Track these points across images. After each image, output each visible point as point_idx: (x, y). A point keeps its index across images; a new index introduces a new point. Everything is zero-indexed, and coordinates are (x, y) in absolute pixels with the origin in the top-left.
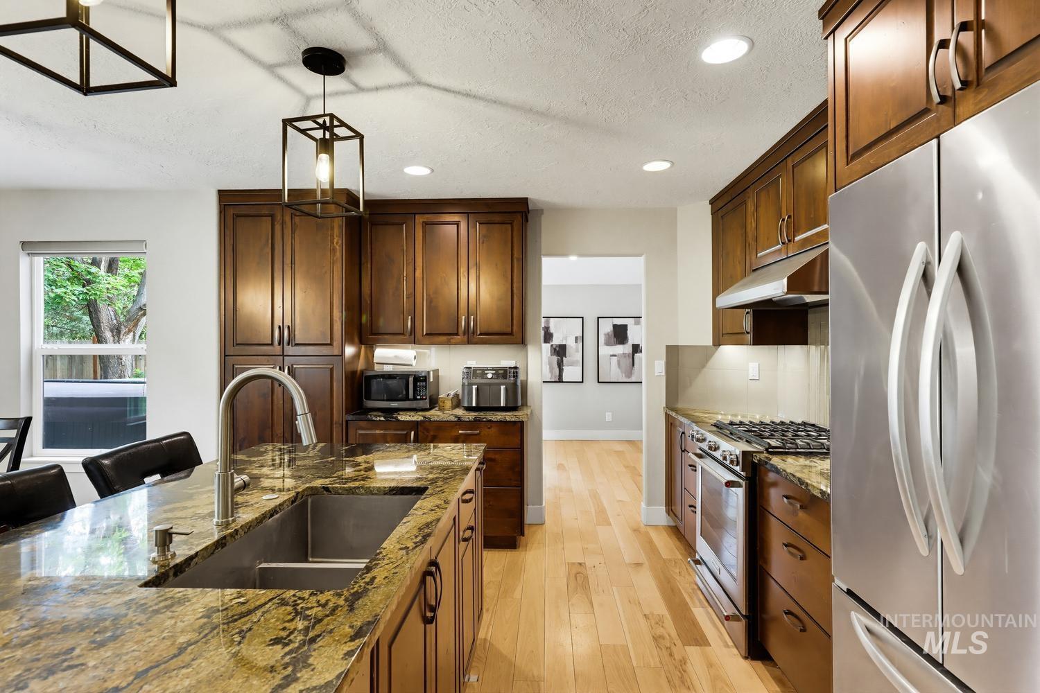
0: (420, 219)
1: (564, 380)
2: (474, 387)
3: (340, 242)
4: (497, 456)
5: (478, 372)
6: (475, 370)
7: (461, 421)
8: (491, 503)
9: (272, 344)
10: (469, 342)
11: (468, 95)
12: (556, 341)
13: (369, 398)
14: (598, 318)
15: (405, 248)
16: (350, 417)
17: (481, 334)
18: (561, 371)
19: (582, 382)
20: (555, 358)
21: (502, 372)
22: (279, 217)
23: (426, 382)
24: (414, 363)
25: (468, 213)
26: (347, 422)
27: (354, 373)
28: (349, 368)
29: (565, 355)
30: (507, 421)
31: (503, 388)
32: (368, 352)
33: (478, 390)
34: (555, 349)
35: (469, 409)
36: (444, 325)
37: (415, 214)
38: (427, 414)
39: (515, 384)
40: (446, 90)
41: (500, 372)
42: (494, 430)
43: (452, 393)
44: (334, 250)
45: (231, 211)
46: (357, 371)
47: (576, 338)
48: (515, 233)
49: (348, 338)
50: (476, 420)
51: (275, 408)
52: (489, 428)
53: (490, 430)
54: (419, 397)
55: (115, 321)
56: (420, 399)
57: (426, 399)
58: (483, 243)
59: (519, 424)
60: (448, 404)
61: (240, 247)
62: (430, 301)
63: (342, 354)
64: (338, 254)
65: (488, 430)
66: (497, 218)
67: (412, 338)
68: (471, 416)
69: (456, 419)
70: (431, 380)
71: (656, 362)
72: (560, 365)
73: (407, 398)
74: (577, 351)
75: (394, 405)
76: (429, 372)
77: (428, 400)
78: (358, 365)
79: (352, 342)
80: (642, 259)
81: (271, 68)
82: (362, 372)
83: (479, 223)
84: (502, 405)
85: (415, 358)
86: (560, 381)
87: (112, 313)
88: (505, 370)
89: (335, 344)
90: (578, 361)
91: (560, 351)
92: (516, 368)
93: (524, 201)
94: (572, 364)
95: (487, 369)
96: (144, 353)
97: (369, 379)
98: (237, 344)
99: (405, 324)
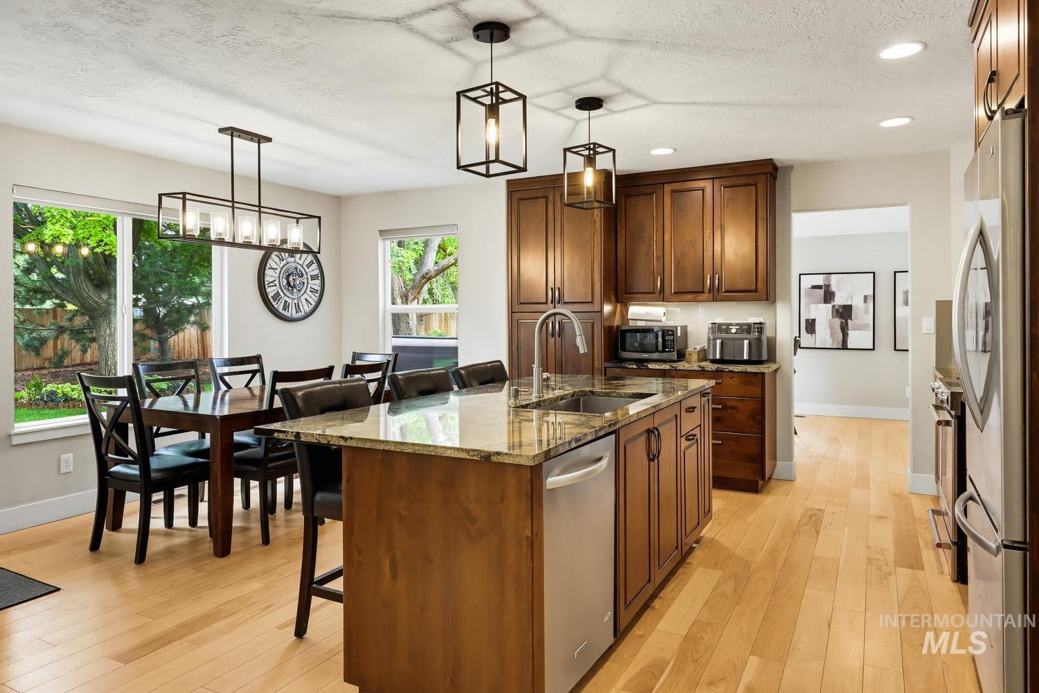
0: (668, 188)
1: (849, 347)
2: (718, 342)
3: (599, 215)
4: (738, 405)
5: (723, 327)
6: (720, 325)
7: (704, 371)
8: (733, 448)
9: (546, 303)
10: (714, 300)
11: (694, 104)
12: (839, 301)
13: (624, 349)
14: (895, 272)
15: (655, 215)
16: (608, 365)
17: (725, 292)
18: (845, 335)
19: (874, 349)
20: (838, 321)
21: (746, 327)
22: (551, 198)
23: (673, 335)
24: (664, 319)
25: (713, 179)
26: (605, 368)
27: (611, 328)
28: (607, 324)
29: (850, 317)
30: (748, 372)
31: (746, 342)
32: (623, 308)
33: (722, 344)
34: (837, 311)
35: (714, 361)
36: (690, 285)
37: (664, 183)
38: (674, 365)
39: (759, 339)
40: (678, 104)
41: (744, 327)
42: (736, 380)
43: (698, 347)
44: (594, 222)
45: (516, 196)
46: (613, 326)
47: (866, 297)
48: (759, 194)
49: (606, 298)
50: (719, 371)
51: (549, 354)
52: (731, 378)
53: (732, 380)
54: (667, 350)
55: (404, 289)
56: (669, 351)
57: (673, 351)
58: (728, 205)
59: (760, 376)
60: (695, 357)
61: (523, 225)
62: (678, 262)
63: (601, 311)
64: (598, 225)
65: (729, 380)
66: (742, 181)
67: (661, 296)
68: (714, 367)
69: (700, 369)
70: (679, 334)
71: (924, 319)
72: (844, 329)
73: (657, 351)
74: (867, 312)
75: (645, 356)
76: (676, 327)
77: (675, 353)
78: (614, 321)
79: (608, 300)
80: (906, 209)
81: (554, 111)
82: (618, 327)
83: (724, 187)
84: (745, 358)
85: (664, 315)
86: (844, 347)
87: (402, 282)
88: (749, 325)
89: (595, 302)
90: (867, 325)
91: (845, 313)
92: (761, 323)
93: (770, 163)
94: (860, 328)
95: (731, 324)
96: (456, 311)
97: (624, 333)
98: (521, 303)
99: (655, 284)
